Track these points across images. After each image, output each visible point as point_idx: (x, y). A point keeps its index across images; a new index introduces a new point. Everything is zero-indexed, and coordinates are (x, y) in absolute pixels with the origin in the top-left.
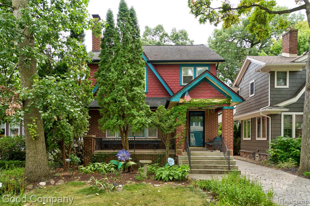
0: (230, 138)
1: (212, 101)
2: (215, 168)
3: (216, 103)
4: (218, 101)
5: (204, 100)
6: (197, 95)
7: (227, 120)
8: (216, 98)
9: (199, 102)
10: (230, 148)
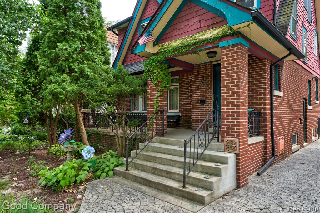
0: (232, 112)
1: (201, 37)
2: (169, 175)
3: (207, 40)
4: (212, 34)
5: (189, 40)
6: (178, 33)
7: (227, 70)
8: (208, 27)
9: (181, 45)
10: (234, 135)
